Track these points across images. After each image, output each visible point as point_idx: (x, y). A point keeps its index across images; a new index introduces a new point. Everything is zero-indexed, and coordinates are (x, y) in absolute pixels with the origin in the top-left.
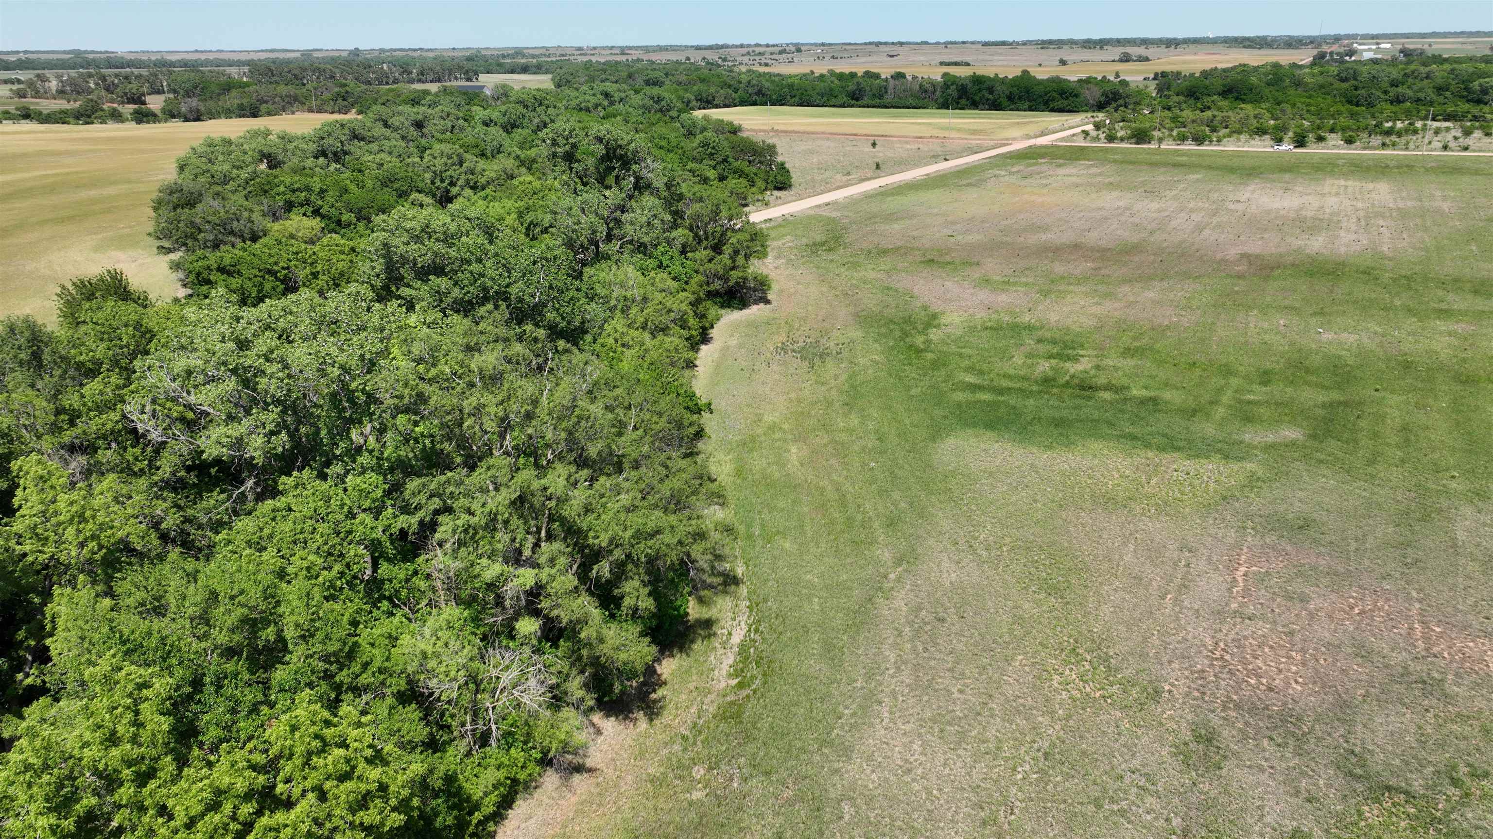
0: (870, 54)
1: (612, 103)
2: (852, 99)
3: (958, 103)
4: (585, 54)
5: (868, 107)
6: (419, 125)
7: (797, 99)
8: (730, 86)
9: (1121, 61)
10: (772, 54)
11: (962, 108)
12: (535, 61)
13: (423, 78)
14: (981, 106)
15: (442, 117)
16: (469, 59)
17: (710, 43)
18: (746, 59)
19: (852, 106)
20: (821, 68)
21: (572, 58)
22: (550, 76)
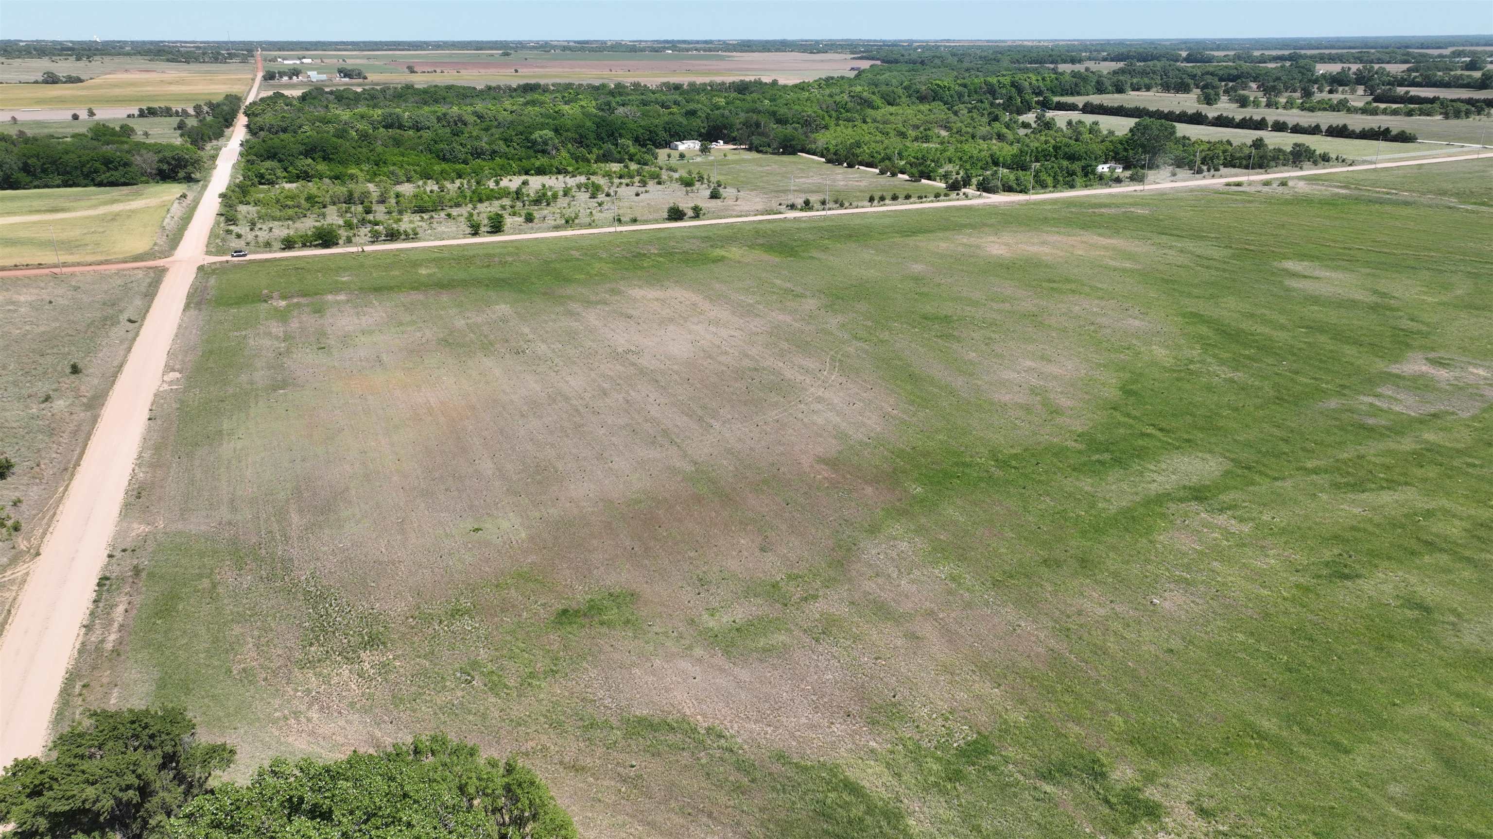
9: (46, 82)
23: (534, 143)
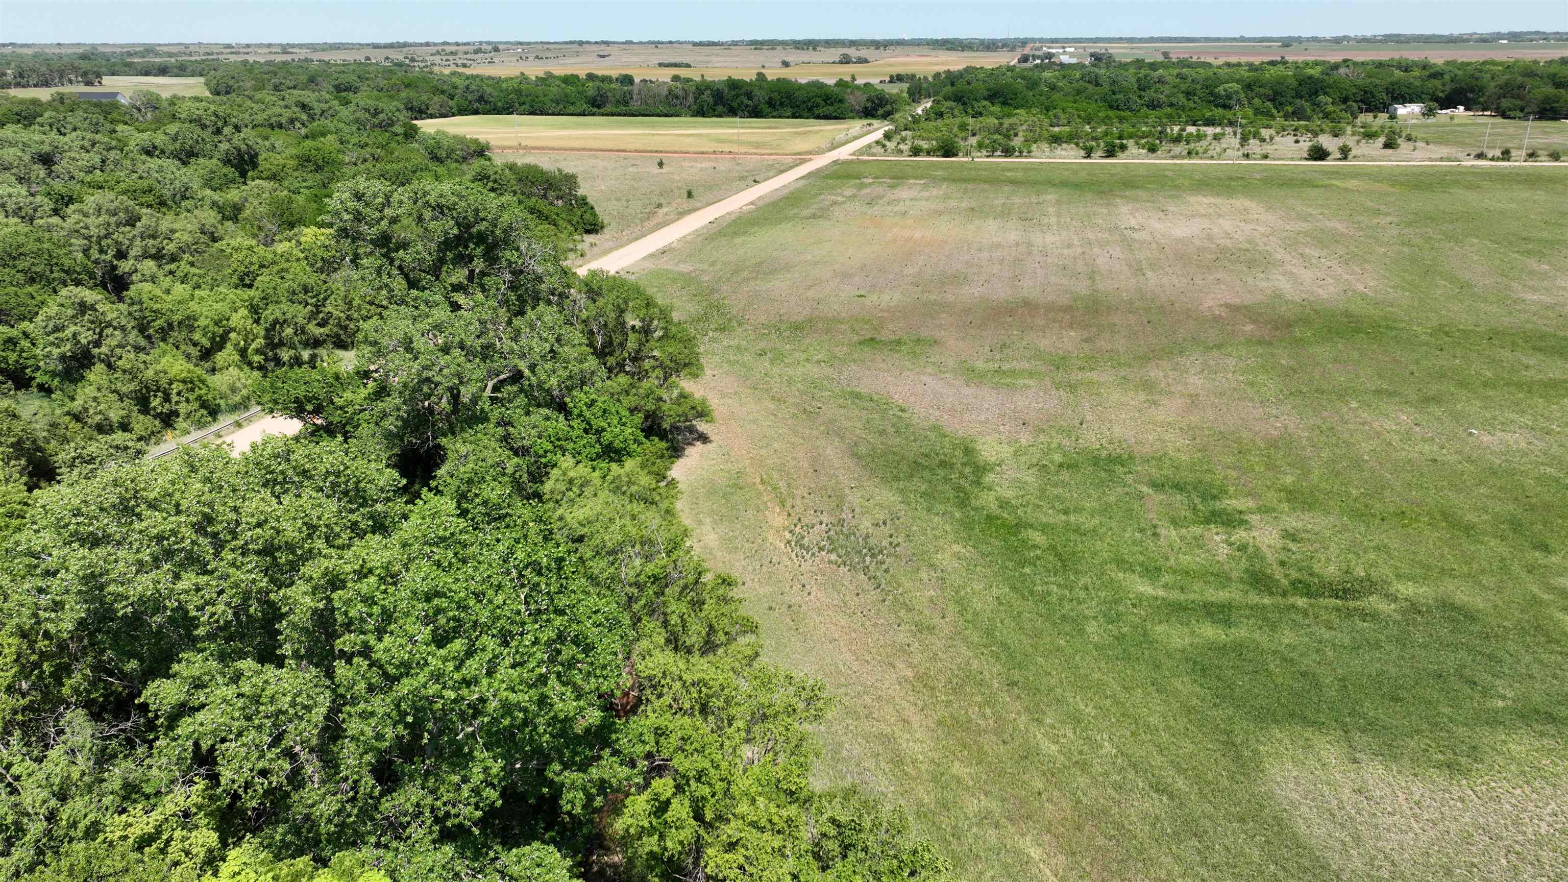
0: (577, 53)
1: (312, 118)
2: (593, 106)
3: (714, 110)
4: (238, 53)
5: (613, 115)
6: (46, 160)
7: (526, 107)
8: (443, 92)
9: (841, 62)
10: (466, 53)
11: (720, 116)
12: (173, 60)
13: (24, 81)
14: (740, 113)
15: (82, 147)
16: (84, 57)
17: (389, 41)
18: (437, 59)
19: (594, 114)
20: (534, 70)
21: (221, 57)
22: (202, 80)
23: (1218, 96)
